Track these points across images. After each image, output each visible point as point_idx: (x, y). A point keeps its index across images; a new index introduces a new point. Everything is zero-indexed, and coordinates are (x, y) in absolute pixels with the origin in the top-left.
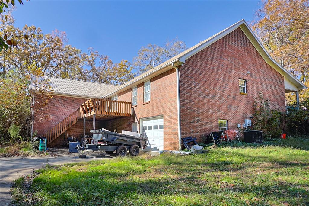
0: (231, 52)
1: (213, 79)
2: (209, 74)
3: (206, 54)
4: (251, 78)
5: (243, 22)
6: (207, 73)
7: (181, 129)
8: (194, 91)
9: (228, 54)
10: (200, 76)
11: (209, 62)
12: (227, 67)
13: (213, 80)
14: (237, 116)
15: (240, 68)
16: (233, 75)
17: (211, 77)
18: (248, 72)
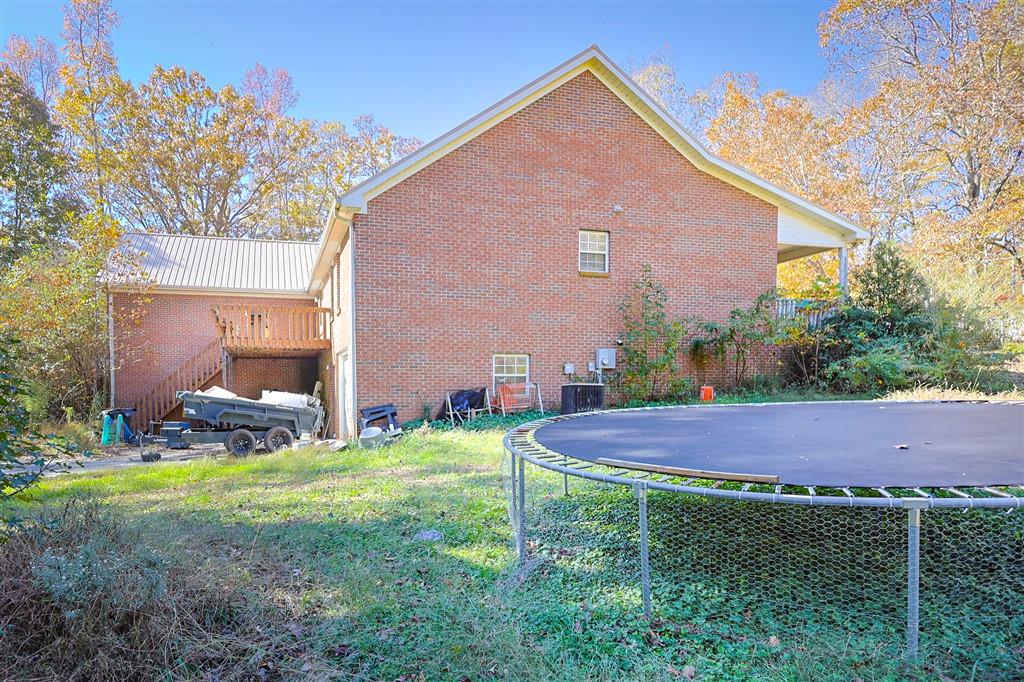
0: (550, 154)
1: (475, 242)
2: (460, 228)
3: (451, 169)
4: (630, 225)
5: (593, 53)
6: (455, 225)
7: (358, 387)
8: (406, 282)
9: (535, 162)
10: (429, 236)
11: (463, 193)
12: (531, 199)
13: (474, 245)
14: (564, 341)
15: (582, 197)
16: (554, 223)
17: (470, 235)
18: (618, 208)
